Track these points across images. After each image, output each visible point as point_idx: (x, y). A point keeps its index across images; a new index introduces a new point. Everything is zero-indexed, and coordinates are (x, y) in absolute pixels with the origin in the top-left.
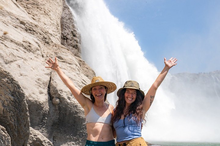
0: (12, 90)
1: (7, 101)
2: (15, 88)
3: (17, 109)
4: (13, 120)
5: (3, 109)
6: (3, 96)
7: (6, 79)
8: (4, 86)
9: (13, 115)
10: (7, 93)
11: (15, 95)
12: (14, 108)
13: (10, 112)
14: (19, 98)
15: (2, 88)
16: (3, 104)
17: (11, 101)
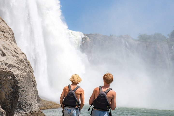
0: (13, 85)
1: (8, 92)
2: (15, 83)
3: (13, 97)
4: (9, 105)
5: (5, 98)
6: (7, 89)
7: (11, 77)
8: (8, 82)
9: (10, 101)
10: (10, 87)
11: (14, 88)
12: (11, 96)
13: (8, 100)
14: (16, 90)
15: (7, 83)
16: (6, 94)
17: (11, 92)
